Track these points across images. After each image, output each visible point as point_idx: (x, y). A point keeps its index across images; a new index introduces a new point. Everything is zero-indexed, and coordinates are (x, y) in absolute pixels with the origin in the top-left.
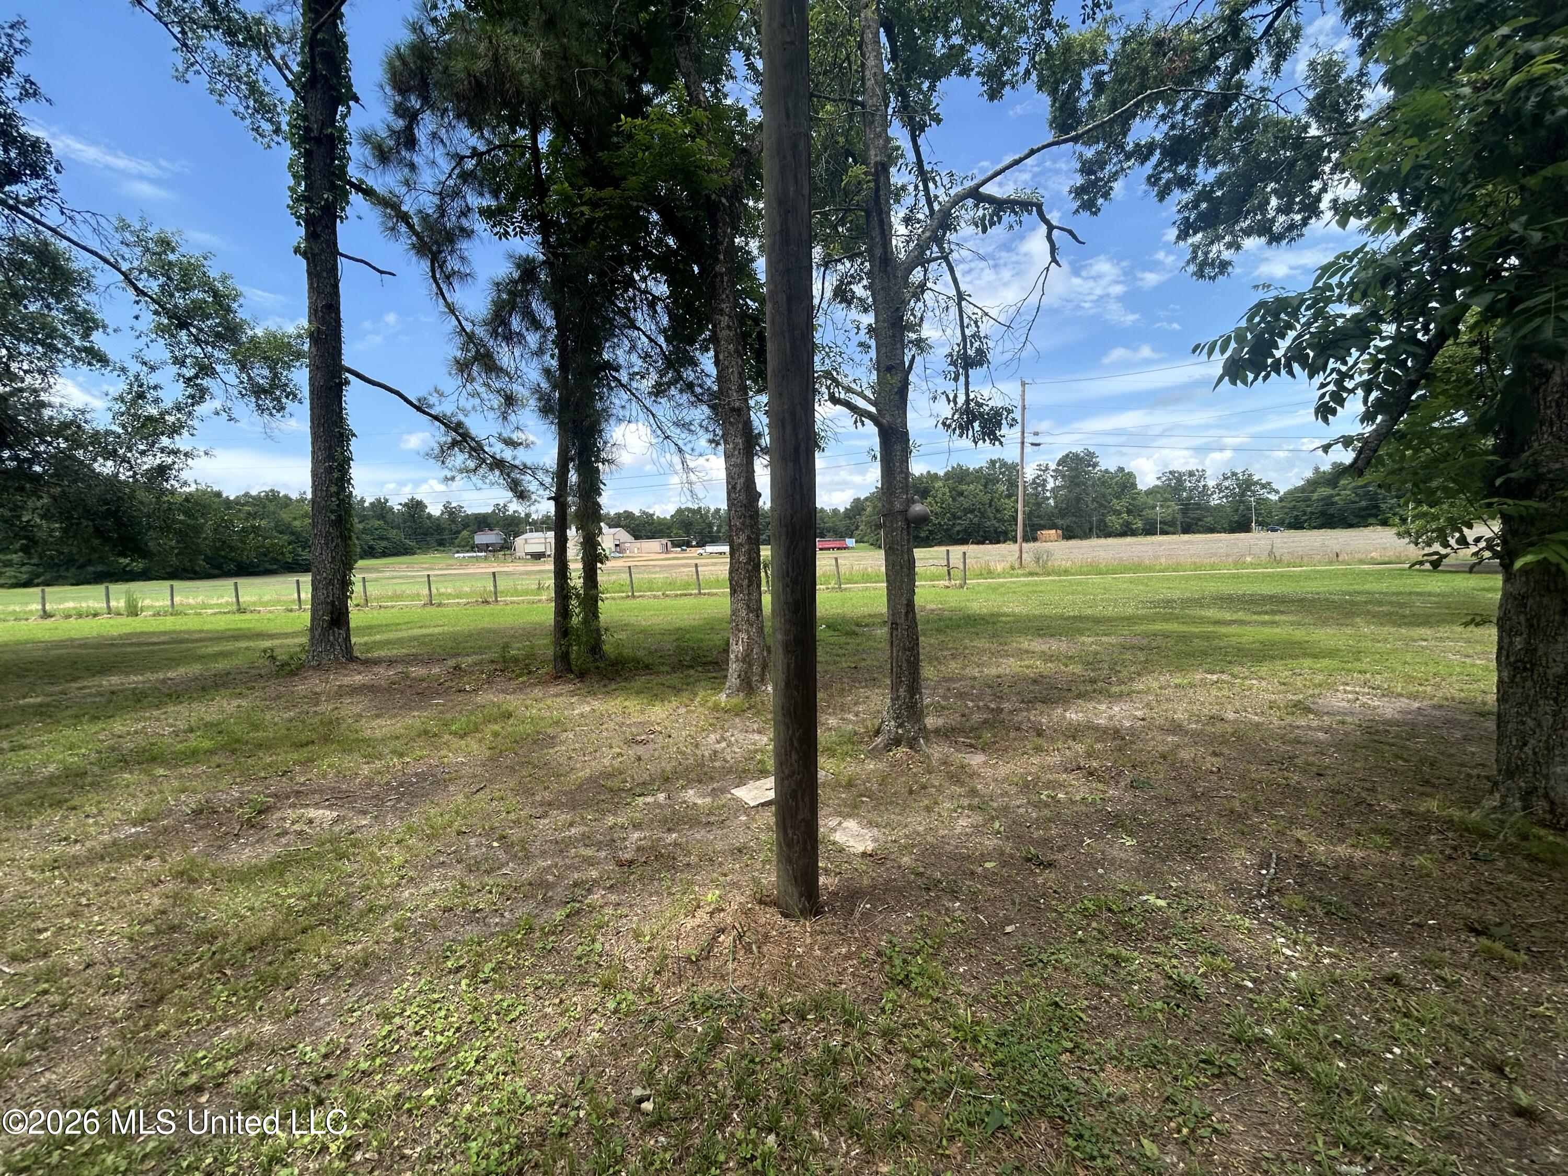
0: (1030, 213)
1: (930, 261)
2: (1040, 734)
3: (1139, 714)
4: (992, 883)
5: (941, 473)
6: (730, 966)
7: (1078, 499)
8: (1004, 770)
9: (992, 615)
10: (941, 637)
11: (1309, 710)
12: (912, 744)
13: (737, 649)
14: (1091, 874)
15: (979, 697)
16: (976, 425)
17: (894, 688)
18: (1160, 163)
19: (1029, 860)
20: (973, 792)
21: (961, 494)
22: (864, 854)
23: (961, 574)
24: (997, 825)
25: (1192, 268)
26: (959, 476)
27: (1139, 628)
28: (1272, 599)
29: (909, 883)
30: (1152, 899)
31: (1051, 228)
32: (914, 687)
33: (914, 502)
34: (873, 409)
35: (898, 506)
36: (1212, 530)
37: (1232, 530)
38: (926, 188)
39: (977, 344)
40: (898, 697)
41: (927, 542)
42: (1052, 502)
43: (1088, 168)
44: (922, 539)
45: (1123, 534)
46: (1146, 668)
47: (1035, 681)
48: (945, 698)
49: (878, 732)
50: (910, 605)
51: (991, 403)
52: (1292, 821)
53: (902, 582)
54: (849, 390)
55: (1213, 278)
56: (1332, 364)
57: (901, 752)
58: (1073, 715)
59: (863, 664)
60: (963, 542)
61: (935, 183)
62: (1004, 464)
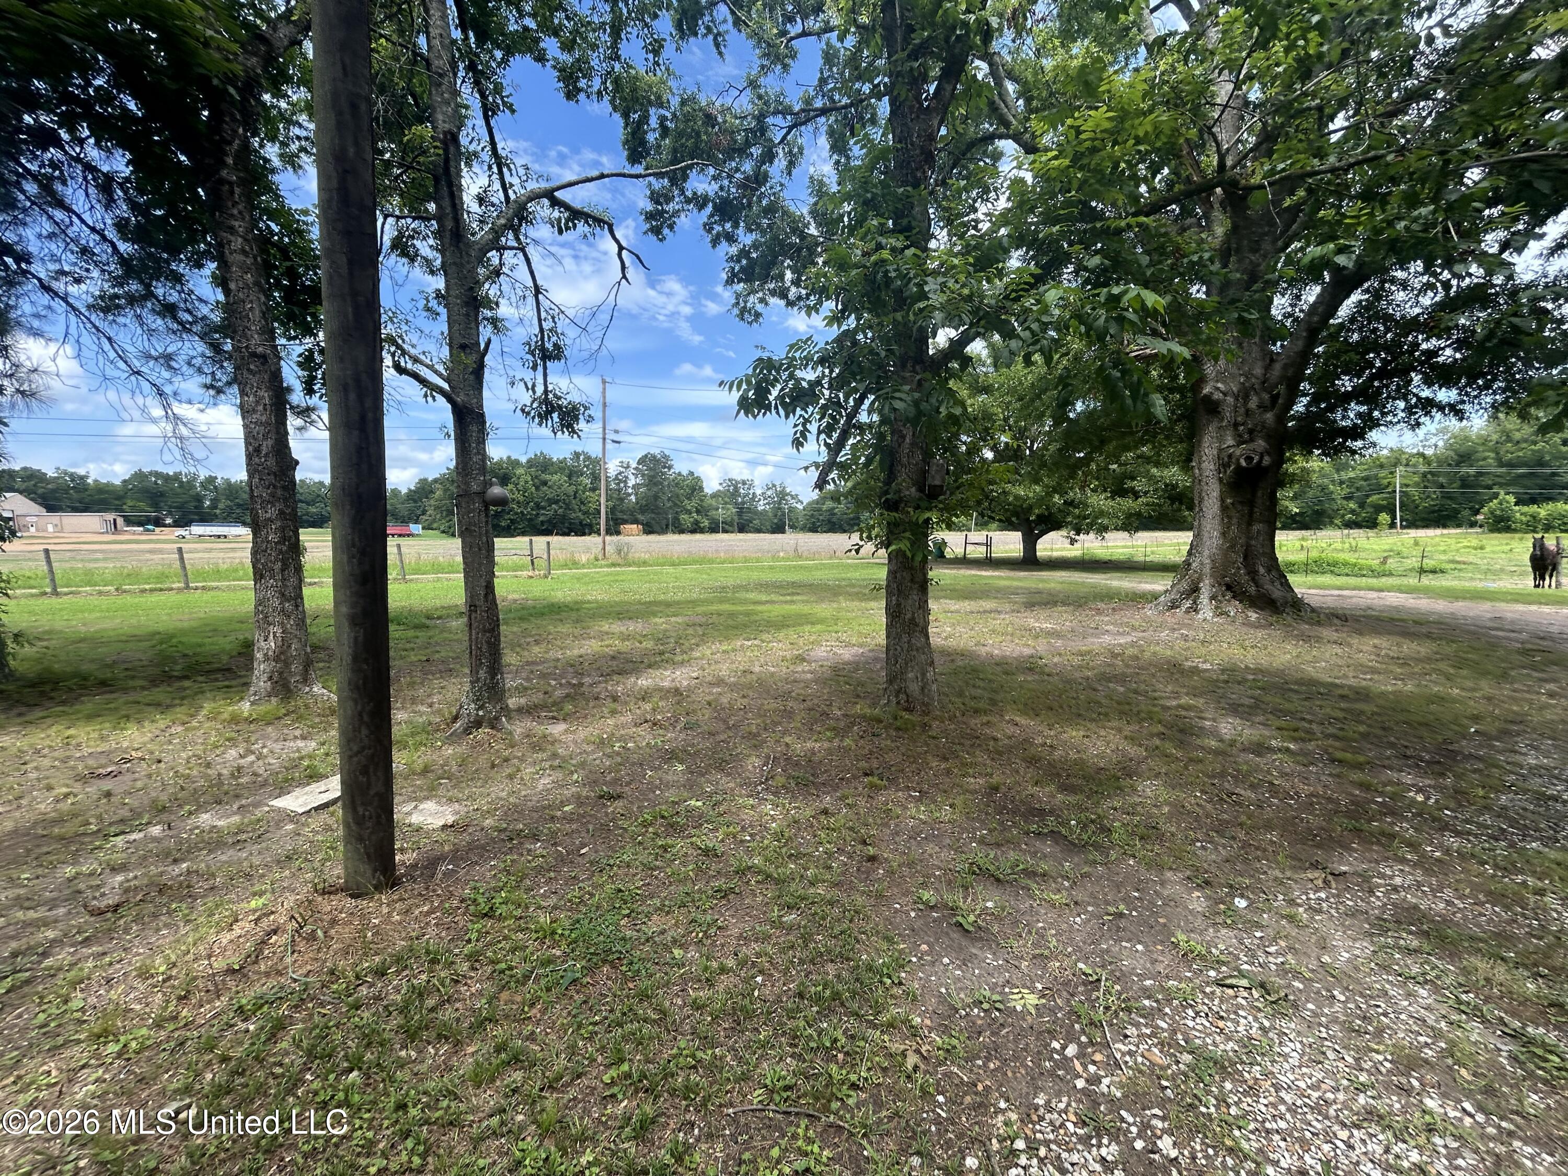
0: (602, 229)
1: (505, 248)
2: (615, 699)
3: (695, 675)
4: (571, 821)
5: (524, 460)
6: (289, 960)
7: (656, 497)
8: (582, 734)
9: (576, 603)
10: (525, 625)
11: (804, 660)
12: (494, 724)
13: (266, 646)
14: (651, 796)
15: (562, 676)
16: (555, 415)
17: (474, 671)
18: (712, 216)
19: (601, 797)
20: (555, 755)
21: (545, 483)
22: (445, 827)
23: (543, 563)
24: (575, 776)
25: (736, 311)
26: (542, 465)
27: (700, 609)
28: (793, 584)
29: (493, 839)
30: (693, 802)
31: (621, 248)
32: (495, 667)
33: (491, 485)
34: (446, 386)
35: (475, 487)
36: (759, 531)
37: (773, 532)
38: (501, 173)
39: (554, 339)
40: (478, 680)
41: (509, 531)
42: (633, 498)
43: (655, 197)
44: (504, 529)
45: (693, 531)
46: (703, 639)
47: (613, 658)
48: (528, 679)
49: (455, 718)
50: (490, 588)
51: (569, 397)
52: (785, 732)
53: (480, 564)
54: (416, 360)
55: (750, 323)
56: (799, 411)
57: (483, 733)
58: (644, 682)
59: (437, 656)
60: (547, 533)
61: (510, 170)
62: (588, 458)
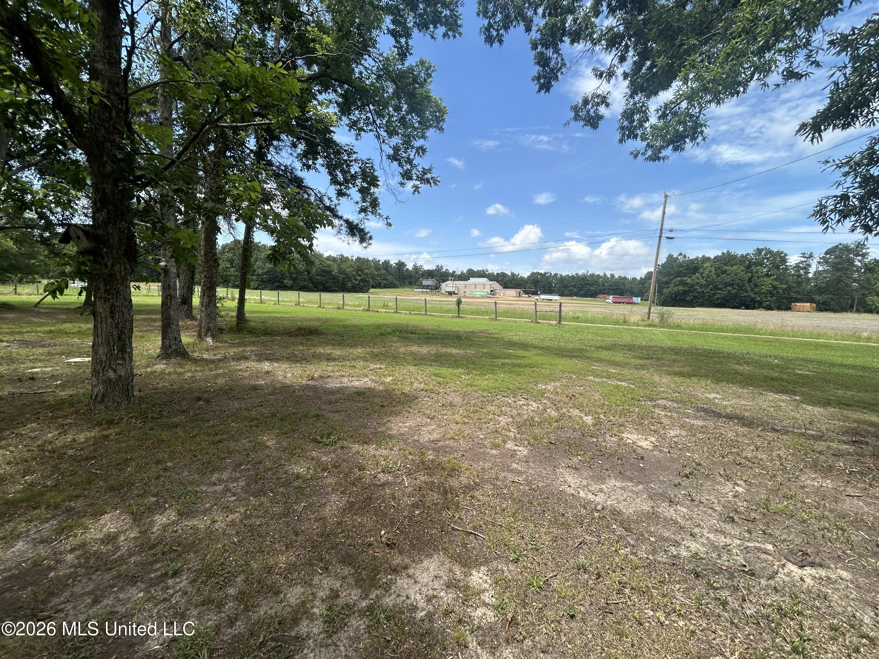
5: (713, 257)
26: (727, 259)
42: (812, 281)
62: (770, 252)
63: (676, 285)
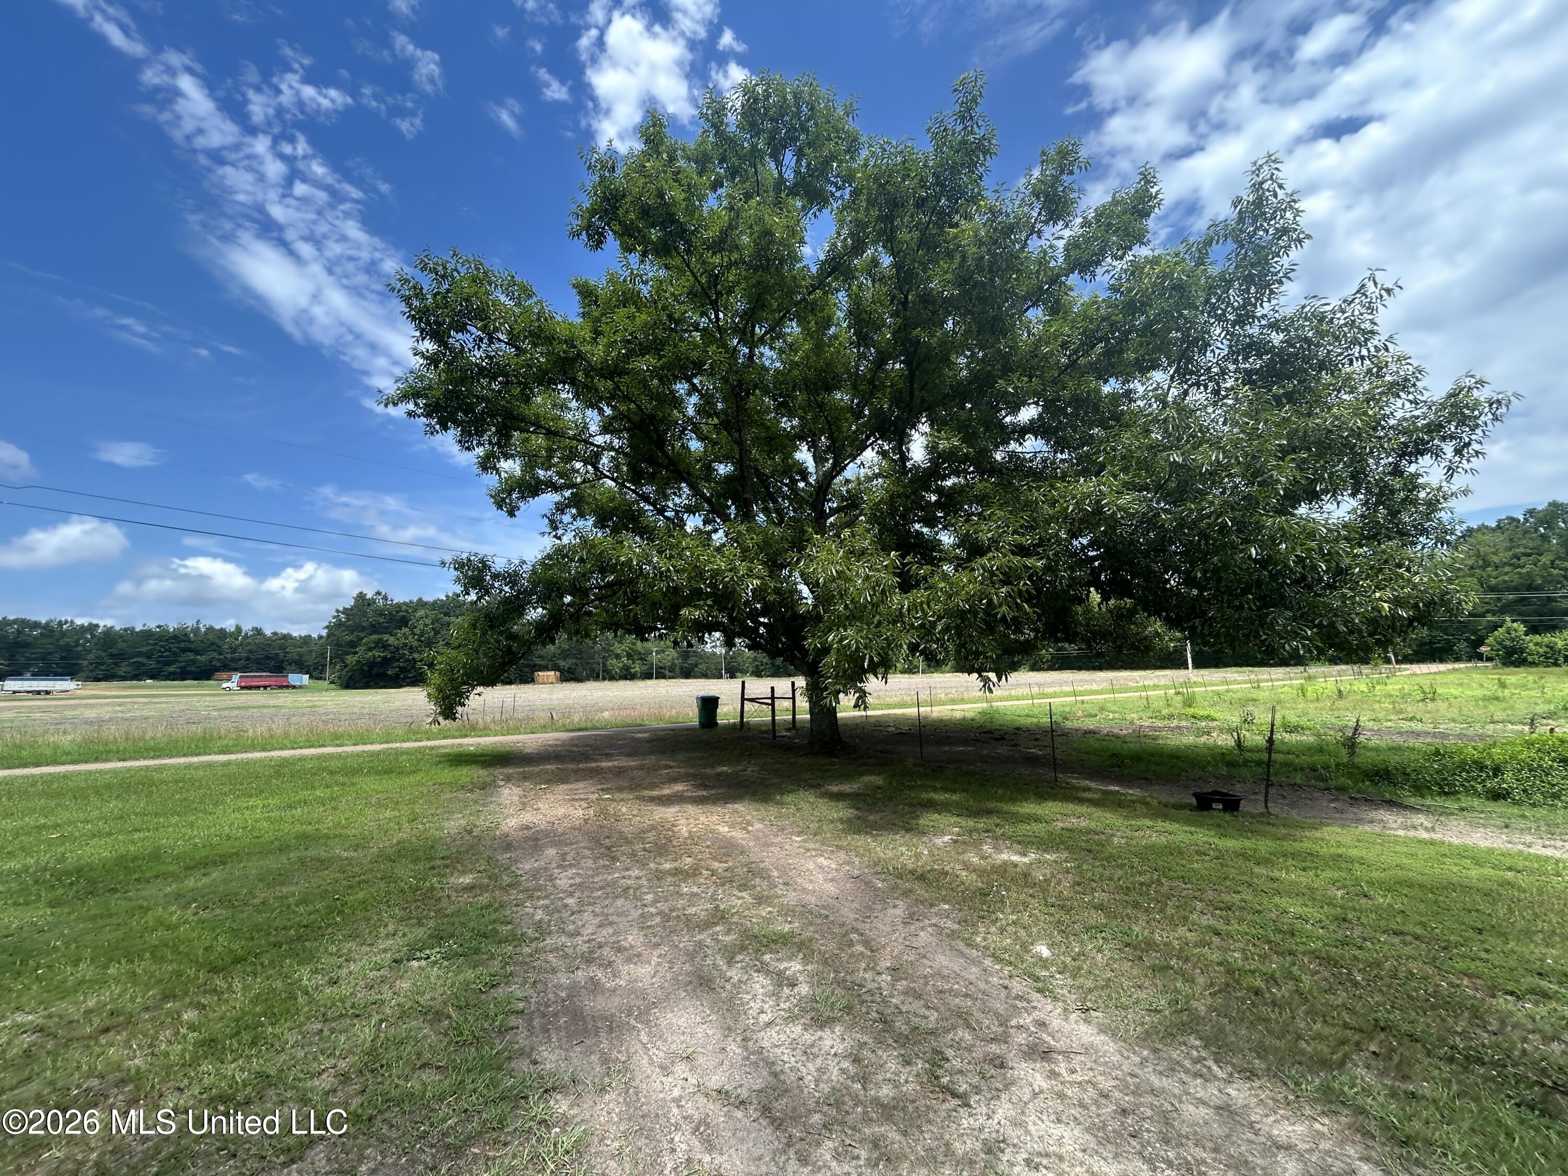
45: (622, 678)
63: (370, 649)
